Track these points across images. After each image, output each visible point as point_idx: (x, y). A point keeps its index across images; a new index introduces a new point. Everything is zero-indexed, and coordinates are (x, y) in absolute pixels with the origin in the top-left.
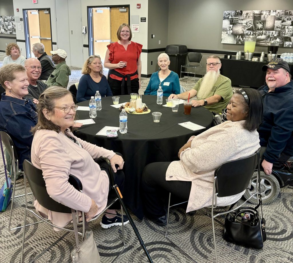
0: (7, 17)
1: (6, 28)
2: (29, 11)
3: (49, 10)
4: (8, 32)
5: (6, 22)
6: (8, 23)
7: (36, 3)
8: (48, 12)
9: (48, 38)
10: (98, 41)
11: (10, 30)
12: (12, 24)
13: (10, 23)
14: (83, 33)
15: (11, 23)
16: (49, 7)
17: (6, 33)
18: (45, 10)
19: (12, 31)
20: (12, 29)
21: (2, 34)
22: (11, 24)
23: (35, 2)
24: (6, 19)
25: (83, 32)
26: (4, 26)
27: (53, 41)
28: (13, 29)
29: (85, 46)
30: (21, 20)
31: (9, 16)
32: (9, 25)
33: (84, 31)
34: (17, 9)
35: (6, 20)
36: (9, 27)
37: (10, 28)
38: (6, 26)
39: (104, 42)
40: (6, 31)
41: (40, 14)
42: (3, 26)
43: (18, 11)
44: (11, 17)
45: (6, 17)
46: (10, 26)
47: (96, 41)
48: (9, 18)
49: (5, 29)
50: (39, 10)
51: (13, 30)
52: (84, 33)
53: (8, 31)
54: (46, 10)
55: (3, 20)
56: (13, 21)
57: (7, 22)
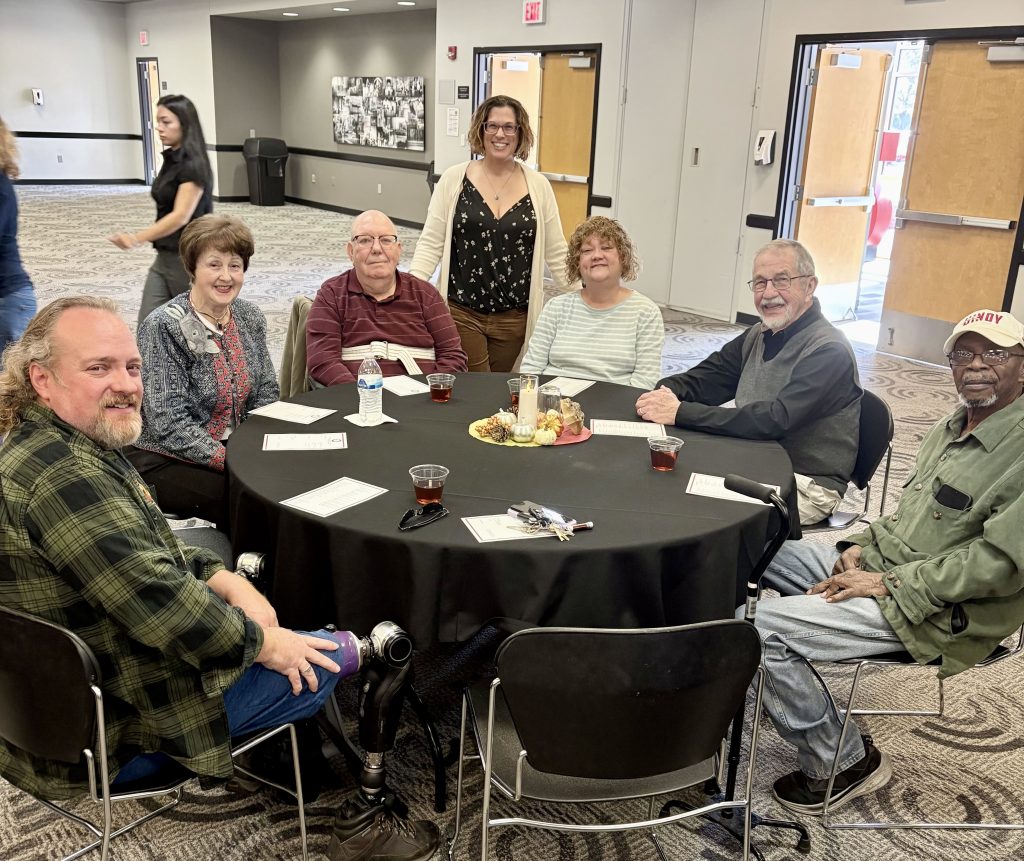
0: (393, 80)
1: (386, 124)
2: (498, 58)
3: (593, 51)
4: (393, 141)
5: (386, 103)
6: (394, 104)
7: (540, 20)
8: (586, 62)
9: (571, 178)
10: (819, 202)
11: (399, 134)
12: (412, 109)
13: (405, 106)
14: (758, 163)
15: (407, 106)
16: (597, 42)
17: (384, 146)
18: (577, 51)
19: (409, 138)
20: (408, 131)
21: (367, 149)
22: (407, 111)
23: (532, 17)
24: (388, 90)
25: (757, 159)
26: (379, 117)
27: (596, 192)
28: (412, 130)
29: (754, 221)
30: (463, 92)
31: (403, 76)
32: (397, 112)
33: (764, 155)
34: (450, 49)
35: (387, 93)
36: (397, 122)
37: (401, 125)
38: (386, 117)
39: (843, 204)
40: (386, 136)
41: (546, 72)
42: (375, 117)
43: (454, 58)
44: (407, 82)
45: (389, 81)
46: (402, 116)
47: (811, 202)
48: (400, 87)
49: (380, 130)
50: (546, 51)
51: (412, 135)
52: (764, 163)
53: (391, 138)
54: (581, 53)
55: (376, 92)
56: (413, 99)
57: (391, 99)
